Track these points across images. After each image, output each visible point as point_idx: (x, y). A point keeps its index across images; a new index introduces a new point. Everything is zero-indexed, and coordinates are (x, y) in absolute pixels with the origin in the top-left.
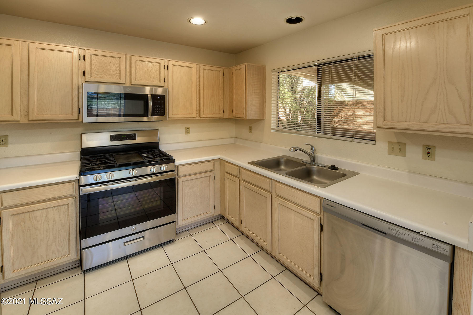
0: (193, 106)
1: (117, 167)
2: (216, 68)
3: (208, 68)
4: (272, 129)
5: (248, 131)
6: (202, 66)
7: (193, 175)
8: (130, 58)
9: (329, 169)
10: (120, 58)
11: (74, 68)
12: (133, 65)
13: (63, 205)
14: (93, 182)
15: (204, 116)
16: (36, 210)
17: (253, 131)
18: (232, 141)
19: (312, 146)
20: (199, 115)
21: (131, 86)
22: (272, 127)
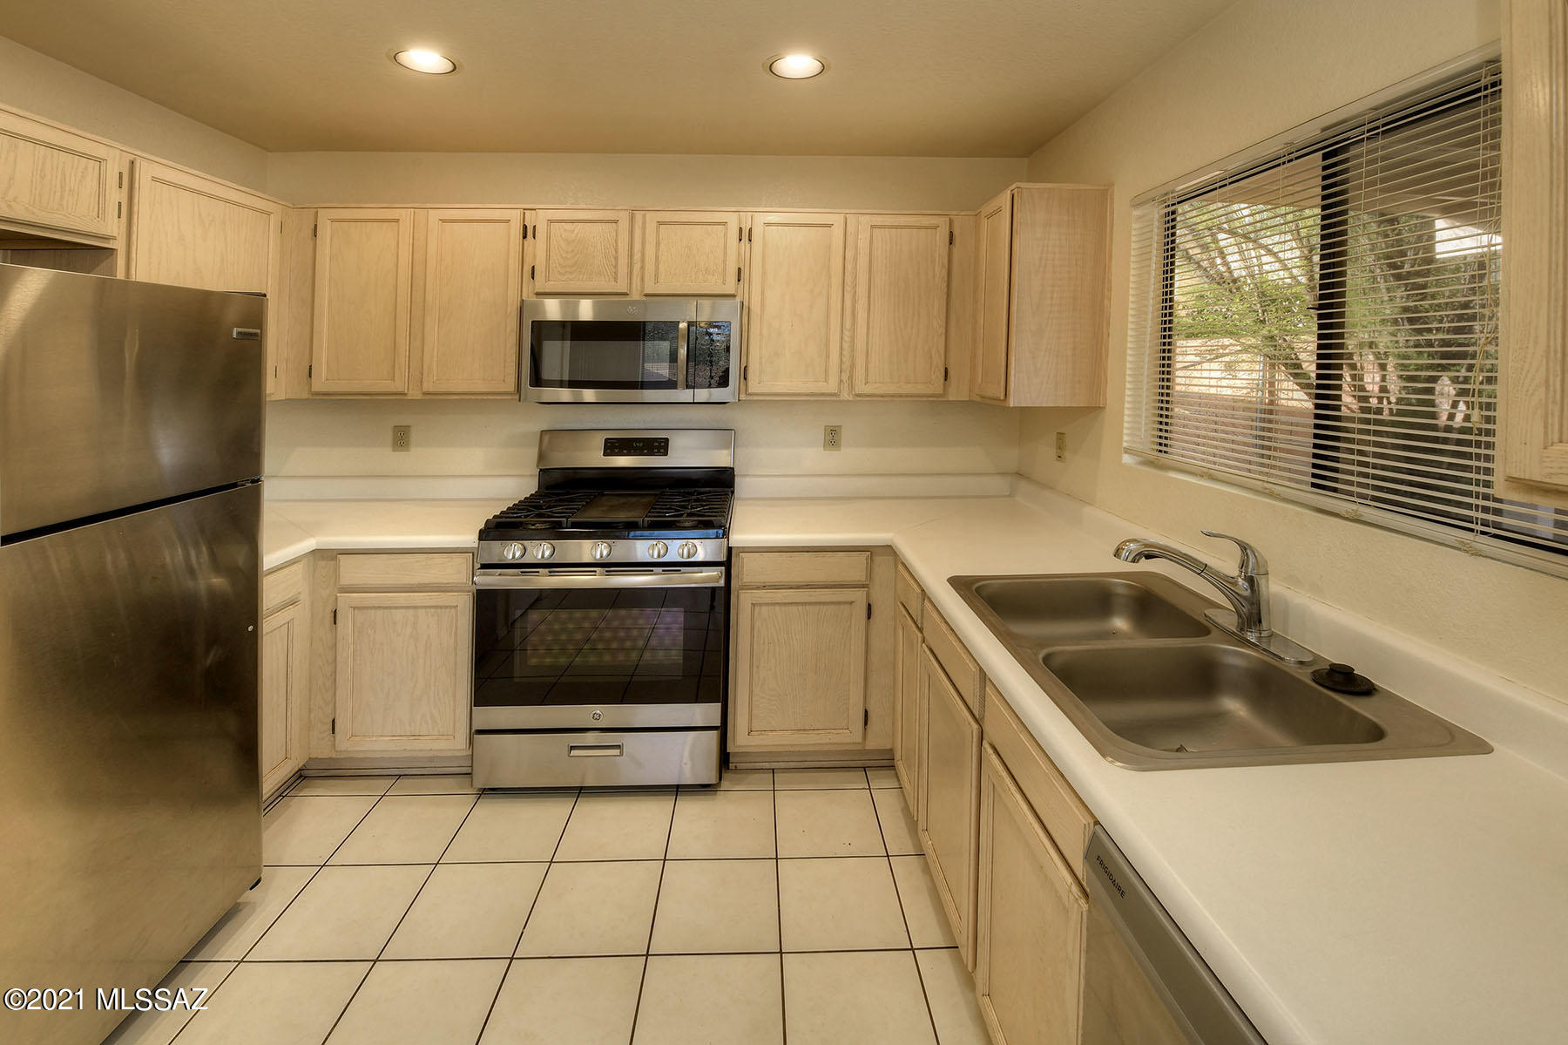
0: (828, 357)
1: (644, 529)
2: (921, 218)
3: (888, 220)
4: (1126, 452)
5: (1053, 452)
6: (863, 219)
7: (791, 588)
8: (644, 216)
9: (1314, 684)
10: (616, 222)
11: (511, 261)
12: (651, 238)
13: (446, 607)
14: (501, 560)
15: (867, 389)
16: (396, 608)
17: (1067, 455)
18: (997, 484)
19: (1244, 547)
20: (852, 387)
21: (644, 298)
22: (1125, 445)
